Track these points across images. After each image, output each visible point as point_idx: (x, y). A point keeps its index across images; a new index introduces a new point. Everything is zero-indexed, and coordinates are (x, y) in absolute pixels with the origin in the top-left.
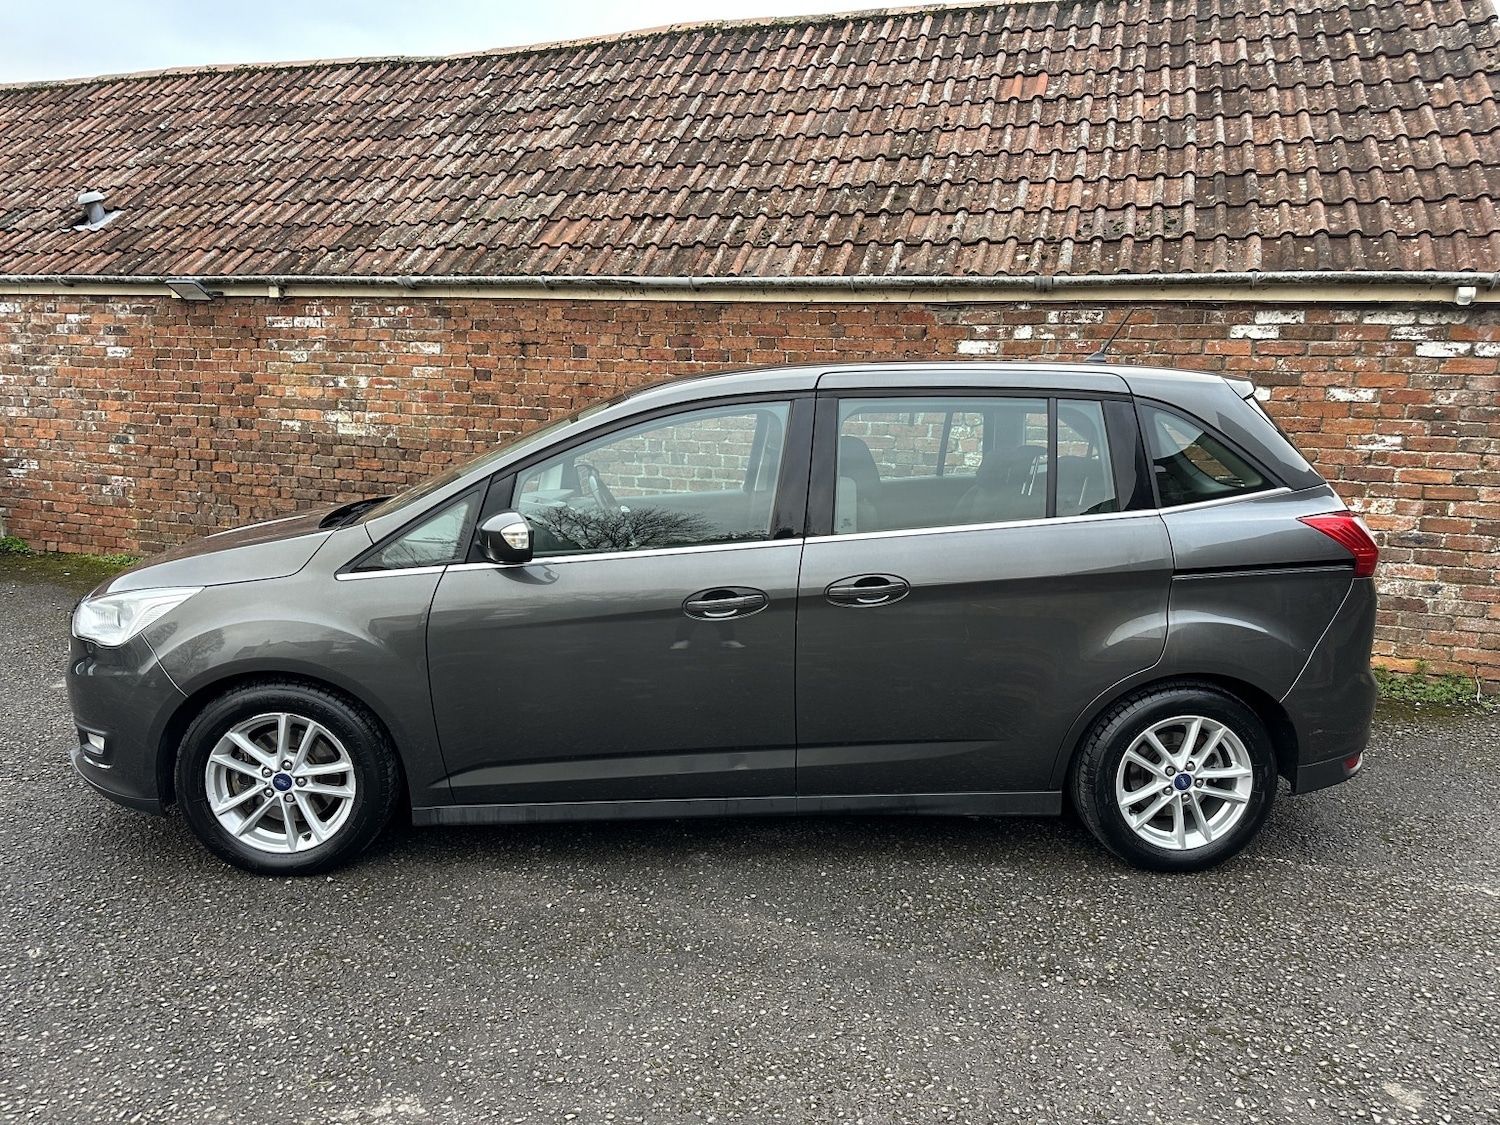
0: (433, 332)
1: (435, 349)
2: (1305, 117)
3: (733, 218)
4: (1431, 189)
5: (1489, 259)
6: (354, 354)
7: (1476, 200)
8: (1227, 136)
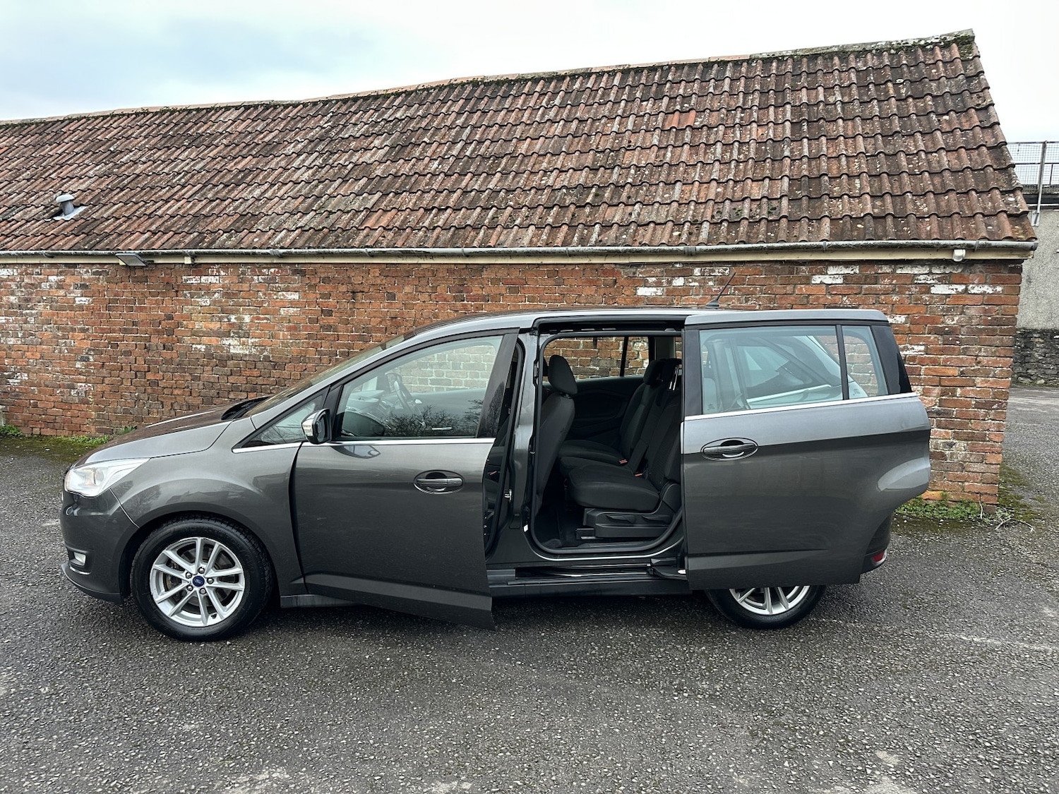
0: (294, 285)
1: (295, 296)
2: (860, 139)
3: (491, 209)
4: (938, 186)
5: (974, 231)
6: (241, 300)
7: (967, 193)
8: (810, 152)
